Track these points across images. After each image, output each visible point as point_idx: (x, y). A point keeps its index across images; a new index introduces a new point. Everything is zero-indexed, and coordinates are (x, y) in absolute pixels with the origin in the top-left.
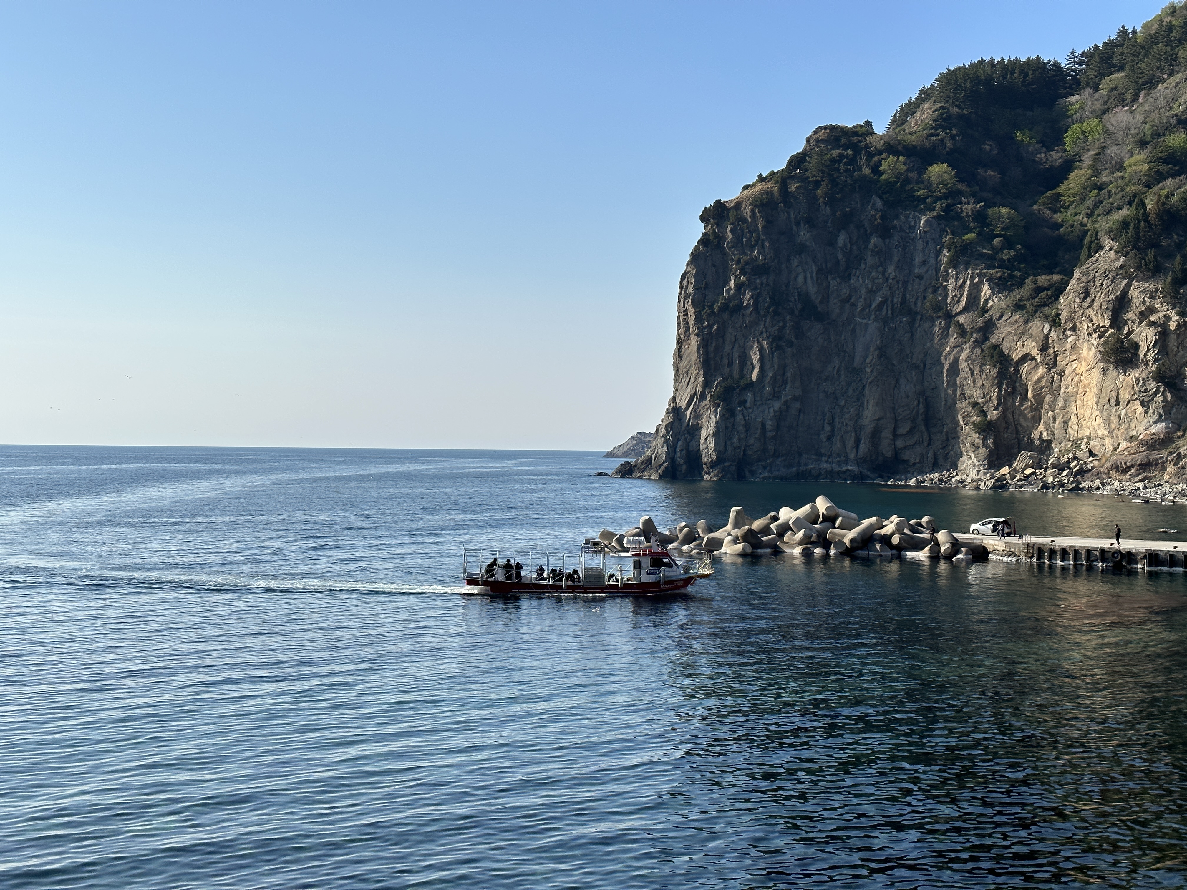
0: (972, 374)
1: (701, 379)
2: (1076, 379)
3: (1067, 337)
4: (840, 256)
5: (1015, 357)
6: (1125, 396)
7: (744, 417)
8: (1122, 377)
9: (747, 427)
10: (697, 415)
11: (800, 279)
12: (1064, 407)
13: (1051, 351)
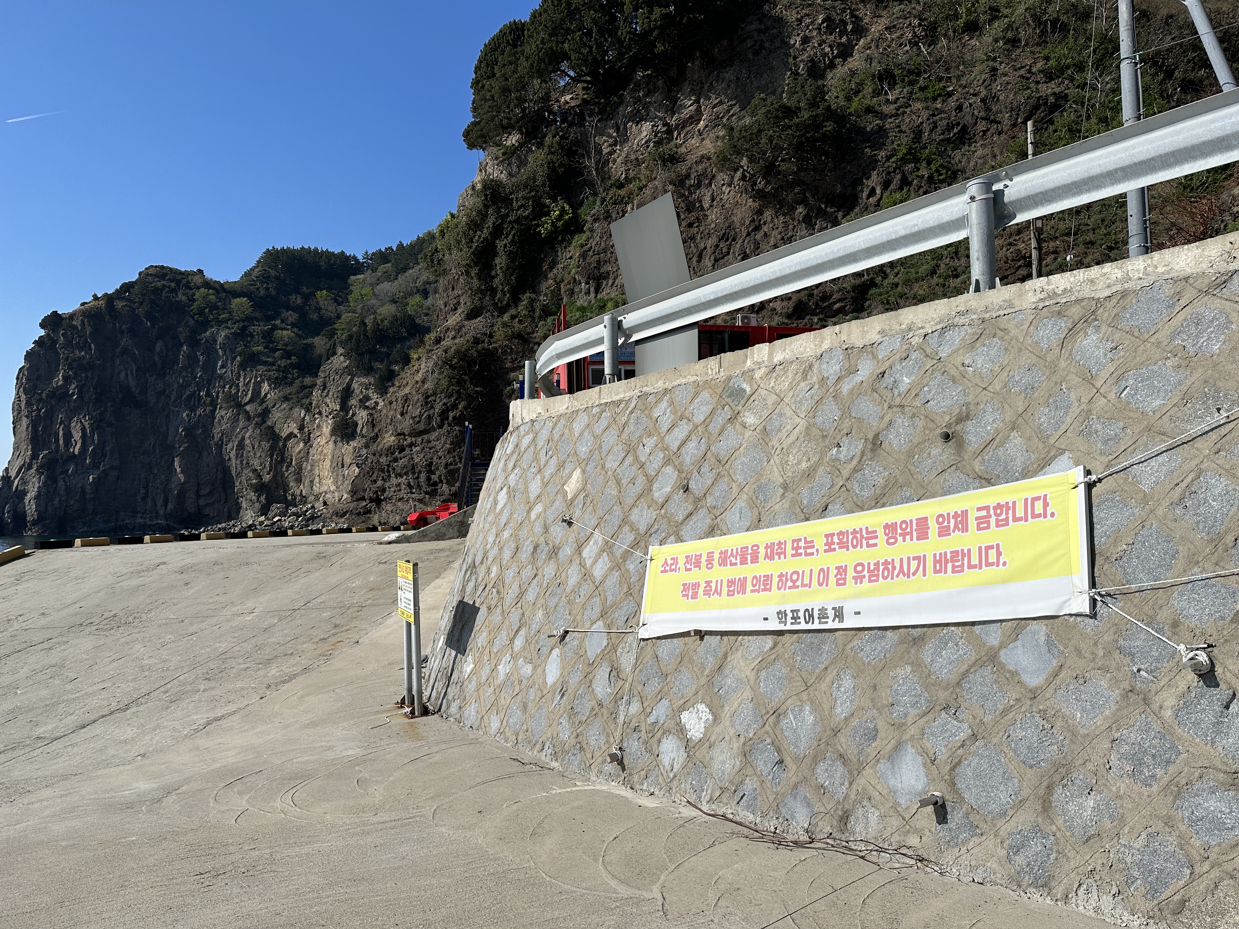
0: (253, 448)
1: (29, 453)
2: (320, 449)
3: (315, 419)
4: (156, 359)
5: (284, 435)
6: (348, 460)
7: (65, 483)
8: (346, 446)
9: (68, 491)
10: (24, 482)
11: (122, 375)
12: (311, 470)
13: (306, 429)
